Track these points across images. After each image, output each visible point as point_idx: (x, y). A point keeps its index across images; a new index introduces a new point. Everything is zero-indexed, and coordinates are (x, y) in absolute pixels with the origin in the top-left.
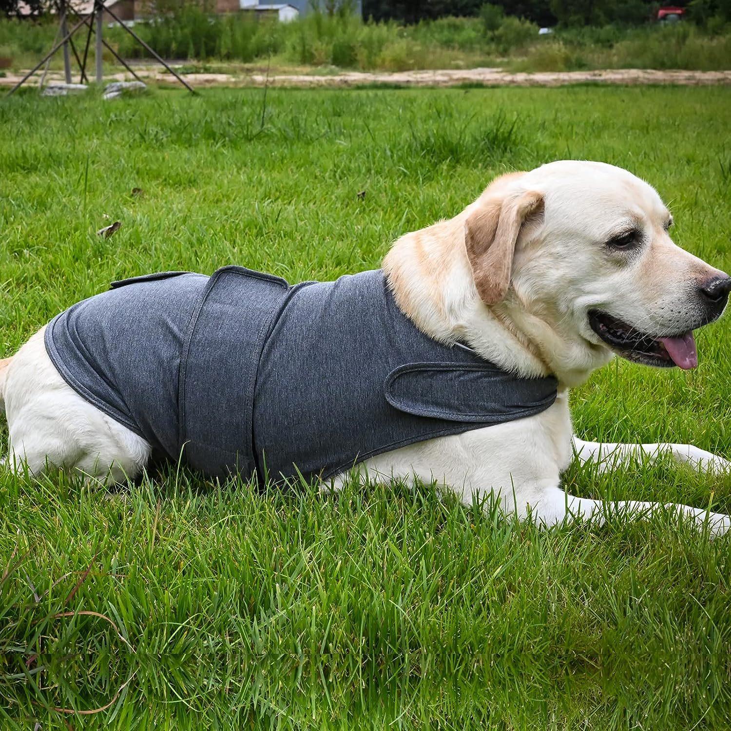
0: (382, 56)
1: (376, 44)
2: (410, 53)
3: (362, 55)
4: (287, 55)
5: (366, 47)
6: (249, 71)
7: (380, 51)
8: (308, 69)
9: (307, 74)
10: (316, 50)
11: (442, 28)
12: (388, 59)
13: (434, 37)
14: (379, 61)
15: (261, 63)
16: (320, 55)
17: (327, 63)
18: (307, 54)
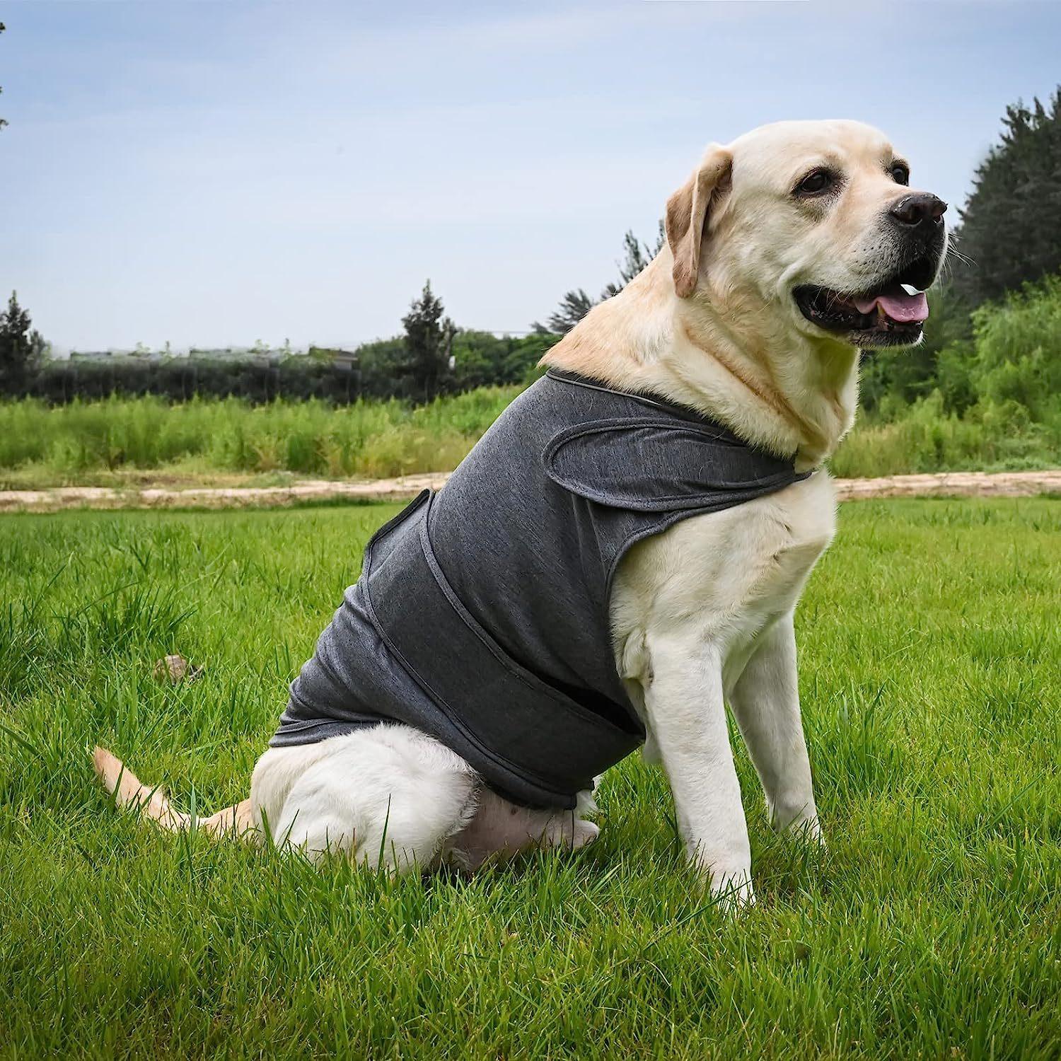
0: (364, 455)
1: (357, 436)
2: (409, 449)
3: (334, 454)
4: (212, 456)
5: (340, 443)
6: (146, 481)
7: (362, 446)
8: (244, 477)
9: (241, 487)
10: (261, 448)
11: (466, 407)
12: (373, 459)
13: (451, 422)
14: (359, 462)
15: (167, 470)
16: (267, 455)
17: (277, 468)
18: (245, 454)
